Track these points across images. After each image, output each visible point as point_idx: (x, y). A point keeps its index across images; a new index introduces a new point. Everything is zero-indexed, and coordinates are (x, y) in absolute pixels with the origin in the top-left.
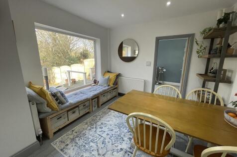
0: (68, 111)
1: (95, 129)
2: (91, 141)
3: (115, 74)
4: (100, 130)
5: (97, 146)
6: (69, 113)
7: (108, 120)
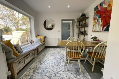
0: (24, 57)
1: (44, 64)
2: (46, 68)
3: (43, 37)
4: (47, 63)
5: (51, 69)
6: (25, 58)
7: (47, 58)
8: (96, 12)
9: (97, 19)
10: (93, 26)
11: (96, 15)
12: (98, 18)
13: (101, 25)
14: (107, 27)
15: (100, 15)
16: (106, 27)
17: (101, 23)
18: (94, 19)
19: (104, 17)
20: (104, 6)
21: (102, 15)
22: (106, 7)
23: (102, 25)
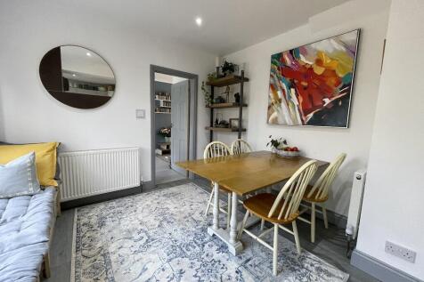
8: (279, 69)
9: (283, 91)
10: (269, 107)
11: (279, 79)
12: (284, 86)
13: (297, 108)
14: (314, 114)
15: (292, 81)
16: (311, 115)
17: (296, 103)
18: (273, 87)
19: (305, 88)
20: (303, 59)
21: (300, 82)
22: (311, 63)
23: (299, 110)
